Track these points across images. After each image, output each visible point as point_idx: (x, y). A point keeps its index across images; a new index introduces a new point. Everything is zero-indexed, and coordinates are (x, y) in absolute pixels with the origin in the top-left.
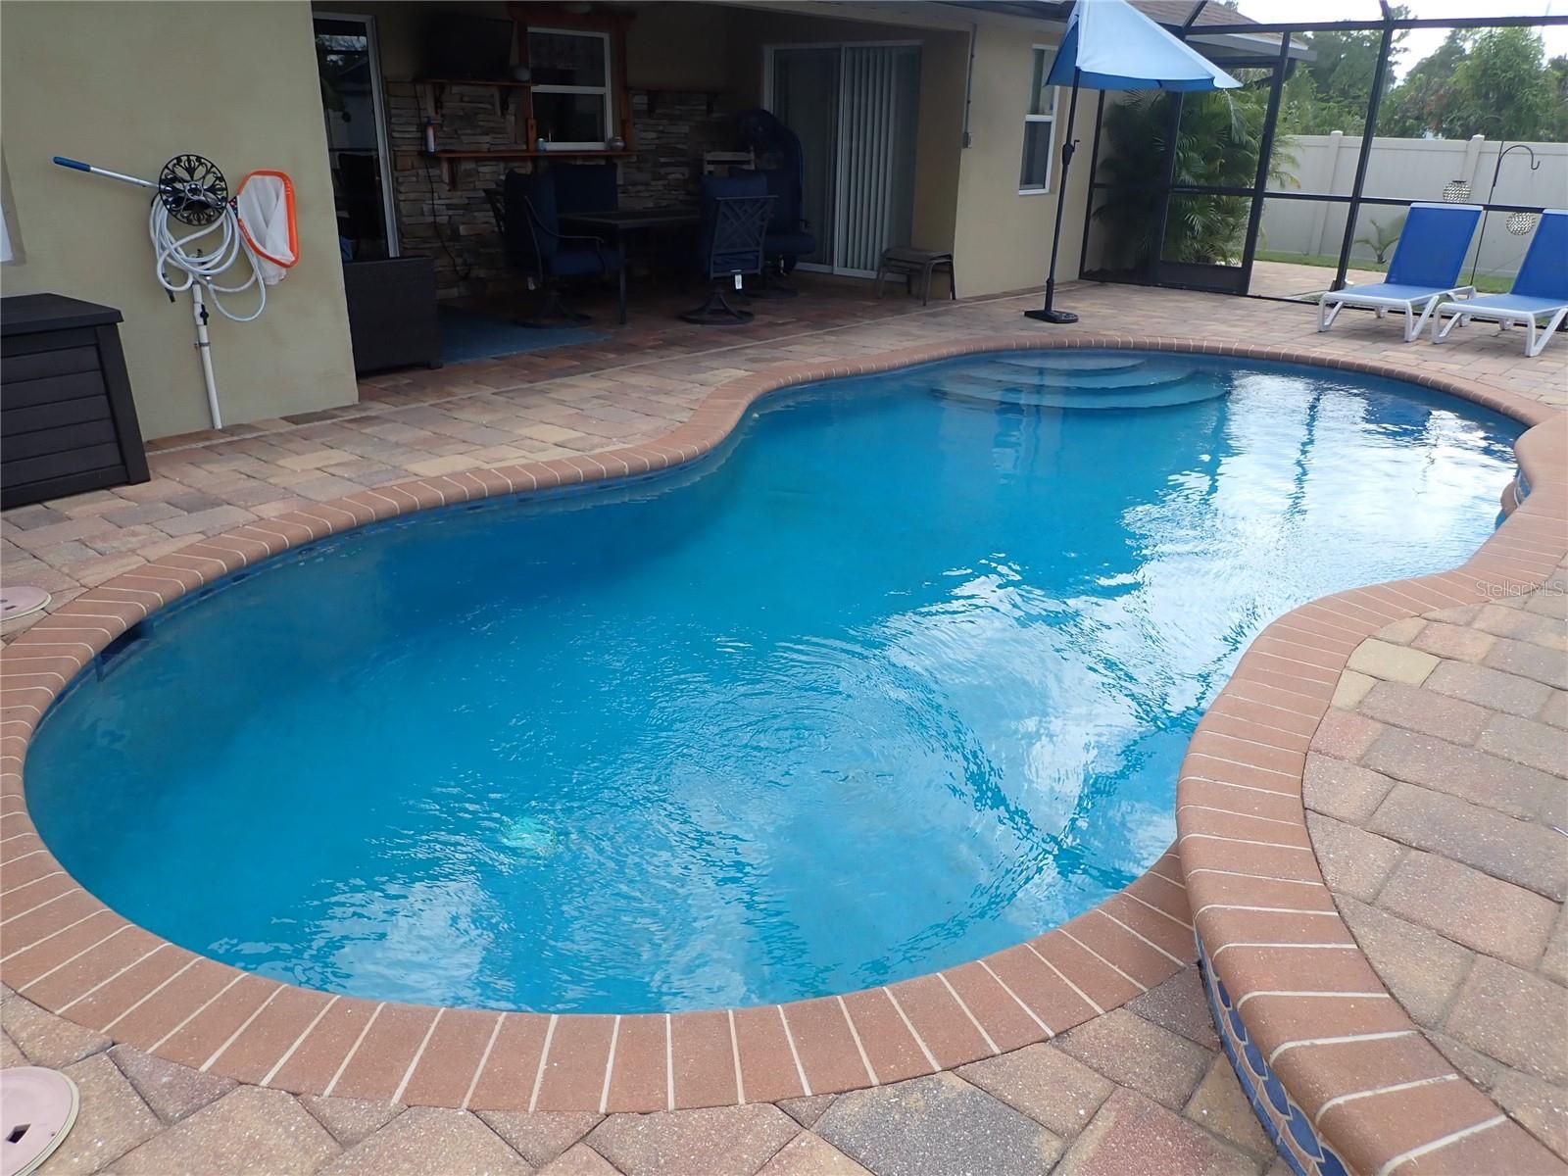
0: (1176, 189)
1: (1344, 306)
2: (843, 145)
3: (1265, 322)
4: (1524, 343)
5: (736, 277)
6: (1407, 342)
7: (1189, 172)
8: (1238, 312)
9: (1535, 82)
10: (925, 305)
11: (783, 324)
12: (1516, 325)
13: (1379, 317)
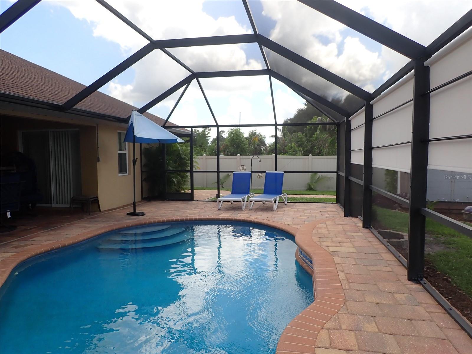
0: (168, 171)
1: (224, 201)
2: (52, 163)
3: (202, 209)
4: (272, 207)
5: (8, 213)
6: (243, 210)
7: (170, 167)
8: (193, 206)
9: (243, 142)
10: (89, 214)
11: (30, 229)
12: (266, 202)
13: (232, 203)
